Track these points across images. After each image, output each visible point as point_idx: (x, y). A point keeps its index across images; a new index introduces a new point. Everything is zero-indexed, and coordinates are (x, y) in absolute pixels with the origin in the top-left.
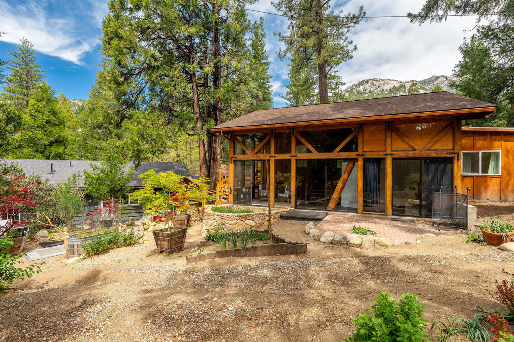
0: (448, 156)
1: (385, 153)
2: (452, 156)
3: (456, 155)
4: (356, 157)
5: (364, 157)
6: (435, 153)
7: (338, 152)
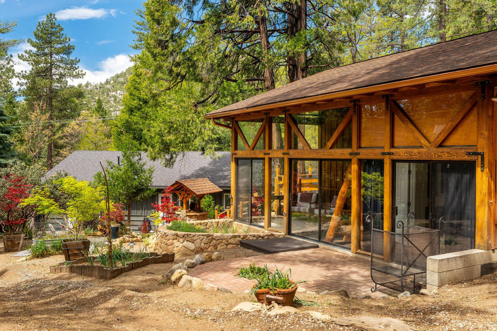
0: (467, 158)
1: (382, 151)
2: (473, 158)
3: (480, 157)
4: (348, 157)
5: (359, 157)
6: (448, 153)
7: (331, 148)
